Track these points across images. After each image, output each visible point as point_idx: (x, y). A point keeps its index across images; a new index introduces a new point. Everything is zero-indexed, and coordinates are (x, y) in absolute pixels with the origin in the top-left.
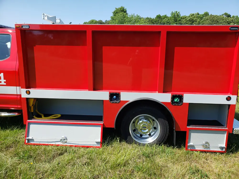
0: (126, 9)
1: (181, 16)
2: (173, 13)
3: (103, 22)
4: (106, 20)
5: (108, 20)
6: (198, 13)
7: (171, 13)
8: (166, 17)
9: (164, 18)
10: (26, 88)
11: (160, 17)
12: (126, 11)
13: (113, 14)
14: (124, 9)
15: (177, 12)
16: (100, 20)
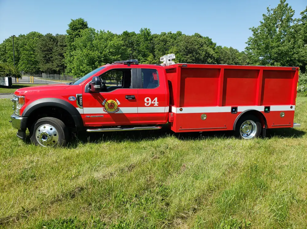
0: (86, 22)
1: (152, 34)
2: (142, 30)
3: (53, 36)
4: (58, 34)
5: (59, 34)
6: (171, 32)
7: (140, 30)
8: (134, 34)
9: (132, 36)
10: (180, 107)
11: (128, 35)
12: (87, 25)
13: (69, 27)
14: (85, 22)
15: (146, 29)
16: (49, 34)
